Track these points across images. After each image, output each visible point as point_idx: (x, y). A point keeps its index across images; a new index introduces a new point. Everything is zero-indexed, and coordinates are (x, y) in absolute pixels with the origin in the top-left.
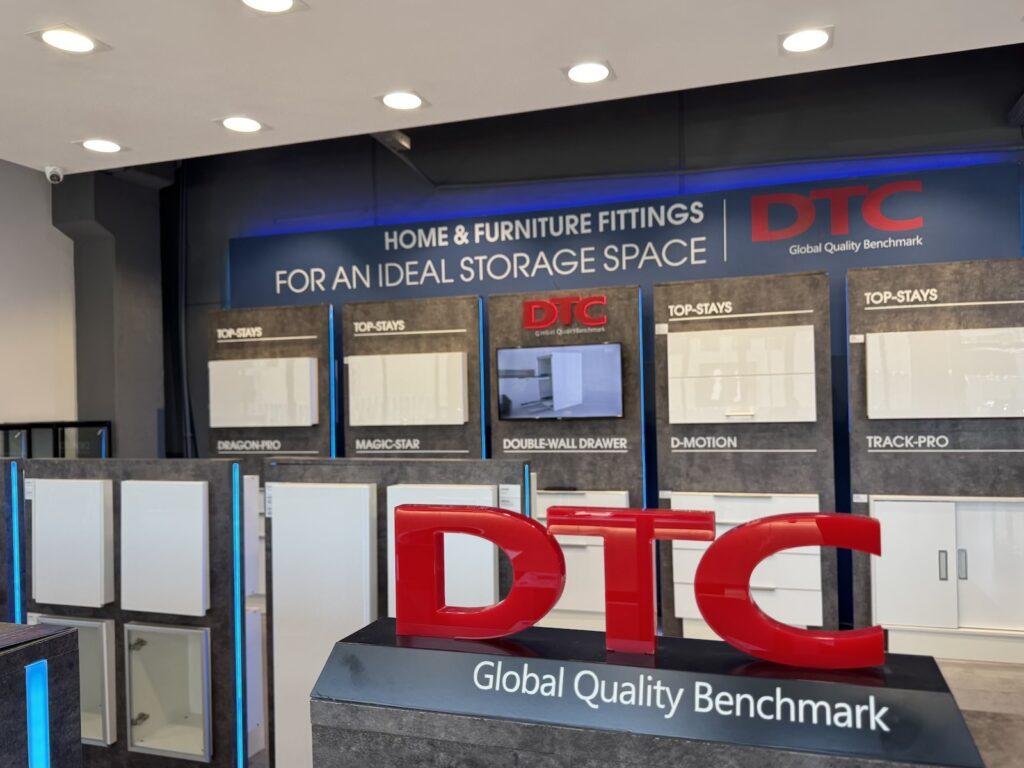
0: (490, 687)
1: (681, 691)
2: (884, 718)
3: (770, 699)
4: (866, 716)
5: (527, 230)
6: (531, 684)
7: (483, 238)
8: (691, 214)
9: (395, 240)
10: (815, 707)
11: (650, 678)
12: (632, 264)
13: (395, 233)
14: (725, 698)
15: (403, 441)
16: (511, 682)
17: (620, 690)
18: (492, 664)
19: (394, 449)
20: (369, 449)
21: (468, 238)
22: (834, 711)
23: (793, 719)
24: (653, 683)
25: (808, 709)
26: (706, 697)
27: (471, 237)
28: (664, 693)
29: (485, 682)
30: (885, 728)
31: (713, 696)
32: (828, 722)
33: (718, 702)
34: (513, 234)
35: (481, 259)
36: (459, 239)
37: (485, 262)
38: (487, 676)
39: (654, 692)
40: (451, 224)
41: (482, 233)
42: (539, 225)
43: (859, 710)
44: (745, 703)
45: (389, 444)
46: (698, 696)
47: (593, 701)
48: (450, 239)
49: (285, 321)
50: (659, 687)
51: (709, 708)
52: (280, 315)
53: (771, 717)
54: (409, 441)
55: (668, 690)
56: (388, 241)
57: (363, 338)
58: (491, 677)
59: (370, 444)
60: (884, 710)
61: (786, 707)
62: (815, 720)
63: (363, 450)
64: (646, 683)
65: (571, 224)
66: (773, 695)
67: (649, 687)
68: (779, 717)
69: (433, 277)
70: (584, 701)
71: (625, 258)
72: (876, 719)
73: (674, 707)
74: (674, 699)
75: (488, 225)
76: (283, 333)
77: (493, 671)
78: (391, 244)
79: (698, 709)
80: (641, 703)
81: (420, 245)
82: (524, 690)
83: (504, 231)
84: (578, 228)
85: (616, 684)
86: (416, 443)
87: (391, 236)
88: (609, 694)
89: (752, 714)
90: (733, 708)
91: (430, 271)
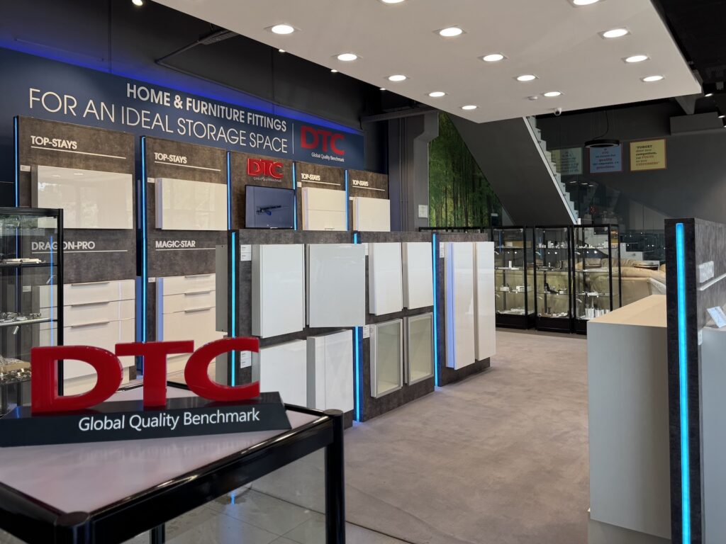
0: (88, 429)
1: (178, 418)
2: (257, 416)
3: (215, 415)
4: (251, 416)
5: (215, 111)
6: (108, 425)
7: (191, 107)
8: (282, 127)
9: (134, 91)
10: (232, 415)
11: (164, 414)
12: (261, 145)
13: (135, 86)
14: (196, 418)
15: (186, 242)
16: (99, 425)
17: (151, 421)
18: (88, 419)
19: (180, 247)
20: (165, 247)
21: (182, 105)
22: (239, 416)
23: (224, 421)
24: (166, 416)
25: (230, 417)
26: (189, 418)
27: (184, 105)
28: (171, 420)
29: (85, 427)
30: (258, 419)
31: (192, 418)
32: (237, 420)
33: (194, 419)
34: (207, 110)
35: (190, 121)
36: (177, 104)
37: (192, 124)
38: (86, 424)
39: (166, 420)
40: (173, 93)
41: (191, 105)
42: (221, 109)
43: (249, 414)
44: (205, 418)
45: (177, 244)
46: (185, 418)
47: (139, 428)
48: (172, 101)
49: (99, 141)
50: (168, 417)
51: (190, 423)
52: (94, 134)
53: (215, 422)
54: (189, 242)
55: (172, 418)
56: (129, 90)
57: (160, 165)
58: (88, 424)
59: (165, 244)
60: (258, 412)
61: (221, 417)
62: (232, 421)
63: (160, 248)
64: (163, 416)
65: (236, 115)
66: (216, 413)
67: (164, 418)
68: (218, 421)
69: (160, 126)
70: (135, 429)
71: (258, 142)
72: (255, 417)
73: (175, 424)
74: (175, 421)
75: (194, 100)
76: (97, 150)
77: (89, 422)
78: (132, 94)
79: (185, 424)
80: (160, 425)
81: (152, 101)
82: (105, 428)
83: (203, 108)
84: (239, 118)
85: (149, 419)
86: (192, 244)
87: (132, 88)
88: (146, 423)
89: (208, 422)
90: (200, 421)
91: (158, 121)
